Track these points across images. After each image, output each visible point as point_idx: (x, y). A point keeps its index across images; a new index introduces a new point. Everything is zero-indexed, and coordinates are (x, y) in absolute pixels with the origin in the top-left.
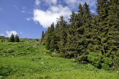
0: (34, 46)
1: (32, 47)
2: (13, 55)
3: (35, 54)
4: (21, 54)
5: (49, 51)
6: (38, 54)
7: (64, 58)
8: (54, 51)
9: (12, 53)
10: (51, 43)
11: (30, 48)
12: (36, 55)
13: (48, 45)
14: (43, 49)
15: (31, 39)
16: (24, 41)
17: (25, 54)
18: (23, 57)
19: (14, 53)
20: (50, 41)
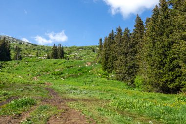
0: (86, 65)
1: (84, 67)
2: (63, 77)
3: (87, 77)
4: (72, 76)
5: (105, 72)
6: (91, 76)
7: (120, 82)
8: (111, 72)
9: (61, 76)
10: (109, 61)
11: (82, 68)
12: (89, 78)
13: (106, 64)
14: (98, 70)
15: (82, 48)
16: (71, 53)
17: (76, 76)
18: (74, 80)
19: (63, 75)
20: (108, 58)
